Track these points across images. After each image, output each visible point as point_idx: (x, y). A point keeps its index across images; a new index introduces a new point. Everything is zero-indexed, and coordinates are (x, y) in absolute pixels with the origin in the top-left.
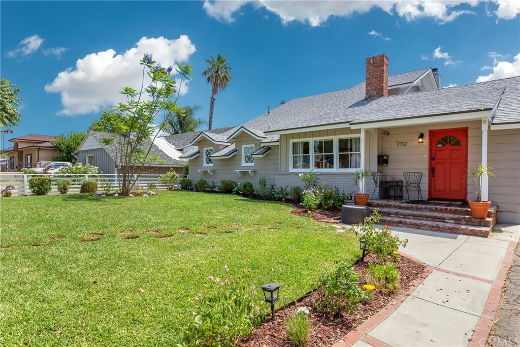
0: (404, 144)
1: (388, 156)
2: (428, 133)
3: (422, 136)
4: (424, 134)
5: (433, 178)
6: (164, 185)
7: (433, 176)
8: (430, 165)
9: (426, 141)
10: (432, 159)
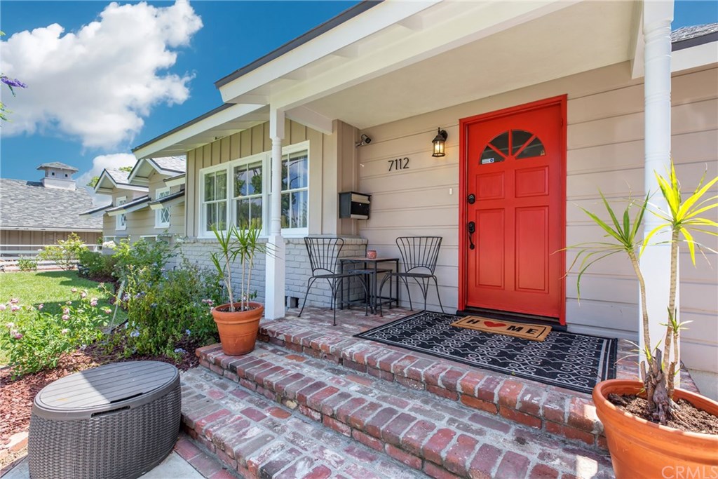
0: (404, 162)
1: (369, 197)
2: (457, 128)
3: (442, 136)
4: (447, 130)
5: (472, 252)
6: (54, 262)
7: (472, 247)
8: (464, 214)
9: (452, 149)
10: (468, 199)
